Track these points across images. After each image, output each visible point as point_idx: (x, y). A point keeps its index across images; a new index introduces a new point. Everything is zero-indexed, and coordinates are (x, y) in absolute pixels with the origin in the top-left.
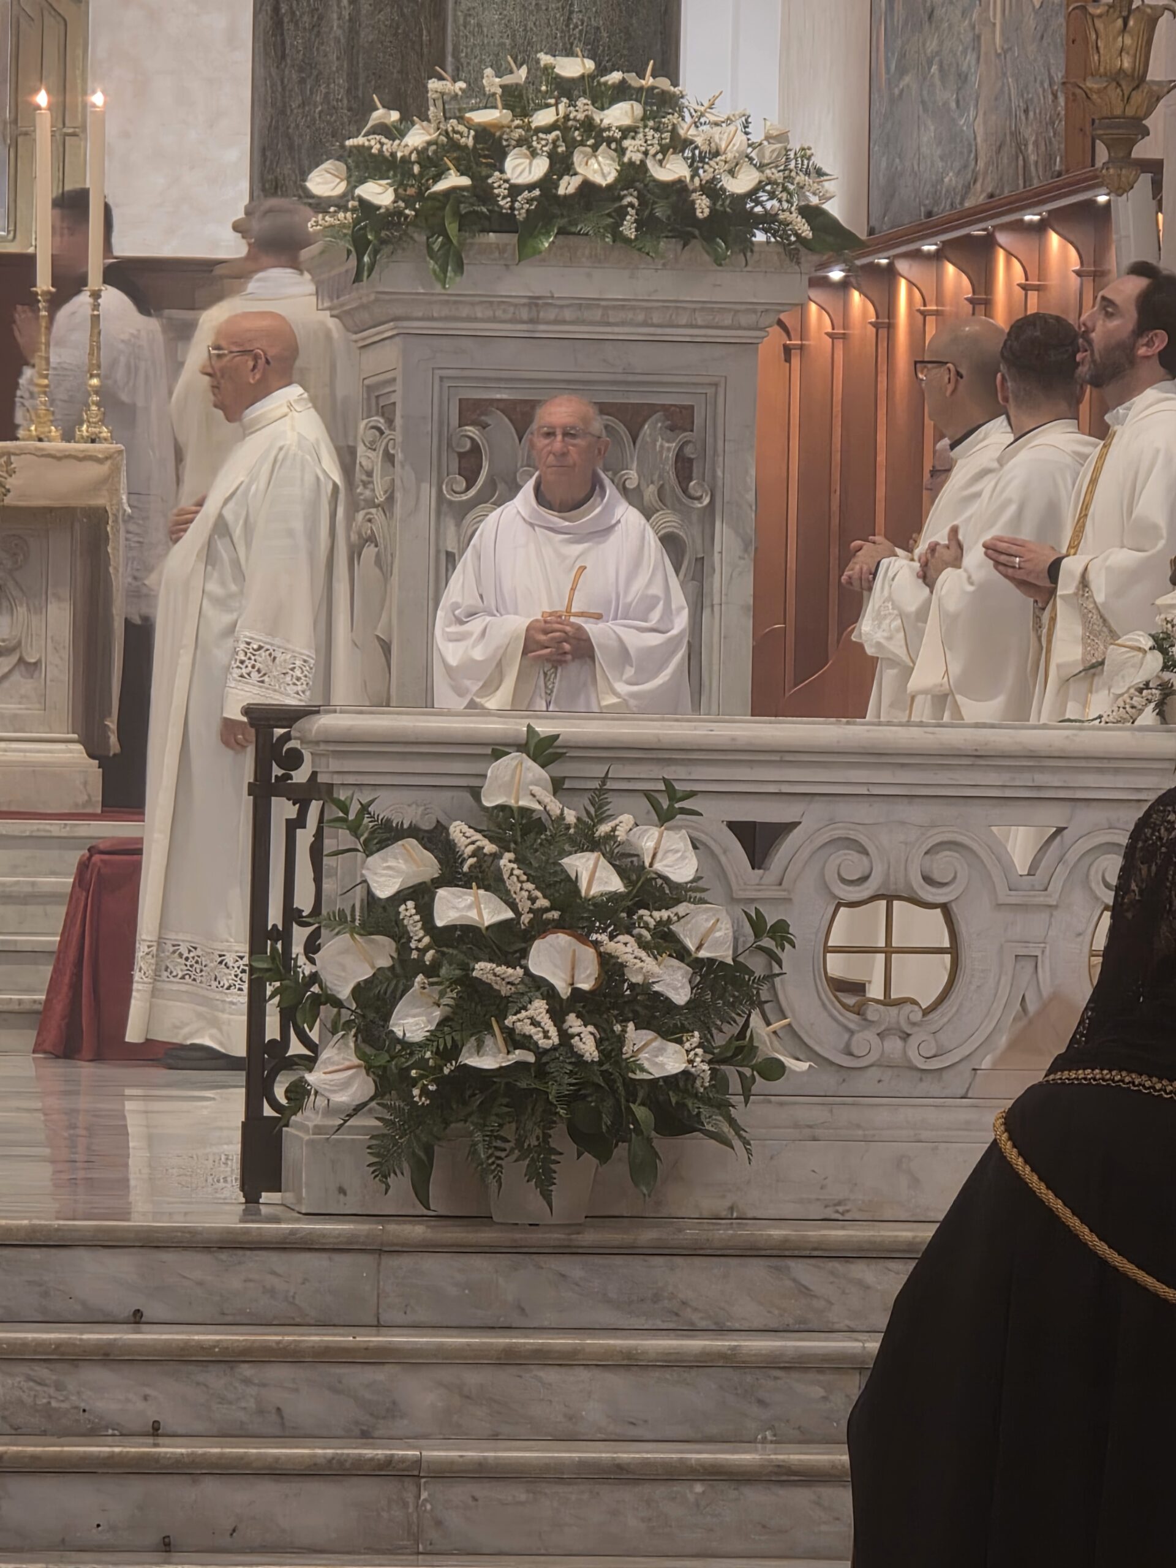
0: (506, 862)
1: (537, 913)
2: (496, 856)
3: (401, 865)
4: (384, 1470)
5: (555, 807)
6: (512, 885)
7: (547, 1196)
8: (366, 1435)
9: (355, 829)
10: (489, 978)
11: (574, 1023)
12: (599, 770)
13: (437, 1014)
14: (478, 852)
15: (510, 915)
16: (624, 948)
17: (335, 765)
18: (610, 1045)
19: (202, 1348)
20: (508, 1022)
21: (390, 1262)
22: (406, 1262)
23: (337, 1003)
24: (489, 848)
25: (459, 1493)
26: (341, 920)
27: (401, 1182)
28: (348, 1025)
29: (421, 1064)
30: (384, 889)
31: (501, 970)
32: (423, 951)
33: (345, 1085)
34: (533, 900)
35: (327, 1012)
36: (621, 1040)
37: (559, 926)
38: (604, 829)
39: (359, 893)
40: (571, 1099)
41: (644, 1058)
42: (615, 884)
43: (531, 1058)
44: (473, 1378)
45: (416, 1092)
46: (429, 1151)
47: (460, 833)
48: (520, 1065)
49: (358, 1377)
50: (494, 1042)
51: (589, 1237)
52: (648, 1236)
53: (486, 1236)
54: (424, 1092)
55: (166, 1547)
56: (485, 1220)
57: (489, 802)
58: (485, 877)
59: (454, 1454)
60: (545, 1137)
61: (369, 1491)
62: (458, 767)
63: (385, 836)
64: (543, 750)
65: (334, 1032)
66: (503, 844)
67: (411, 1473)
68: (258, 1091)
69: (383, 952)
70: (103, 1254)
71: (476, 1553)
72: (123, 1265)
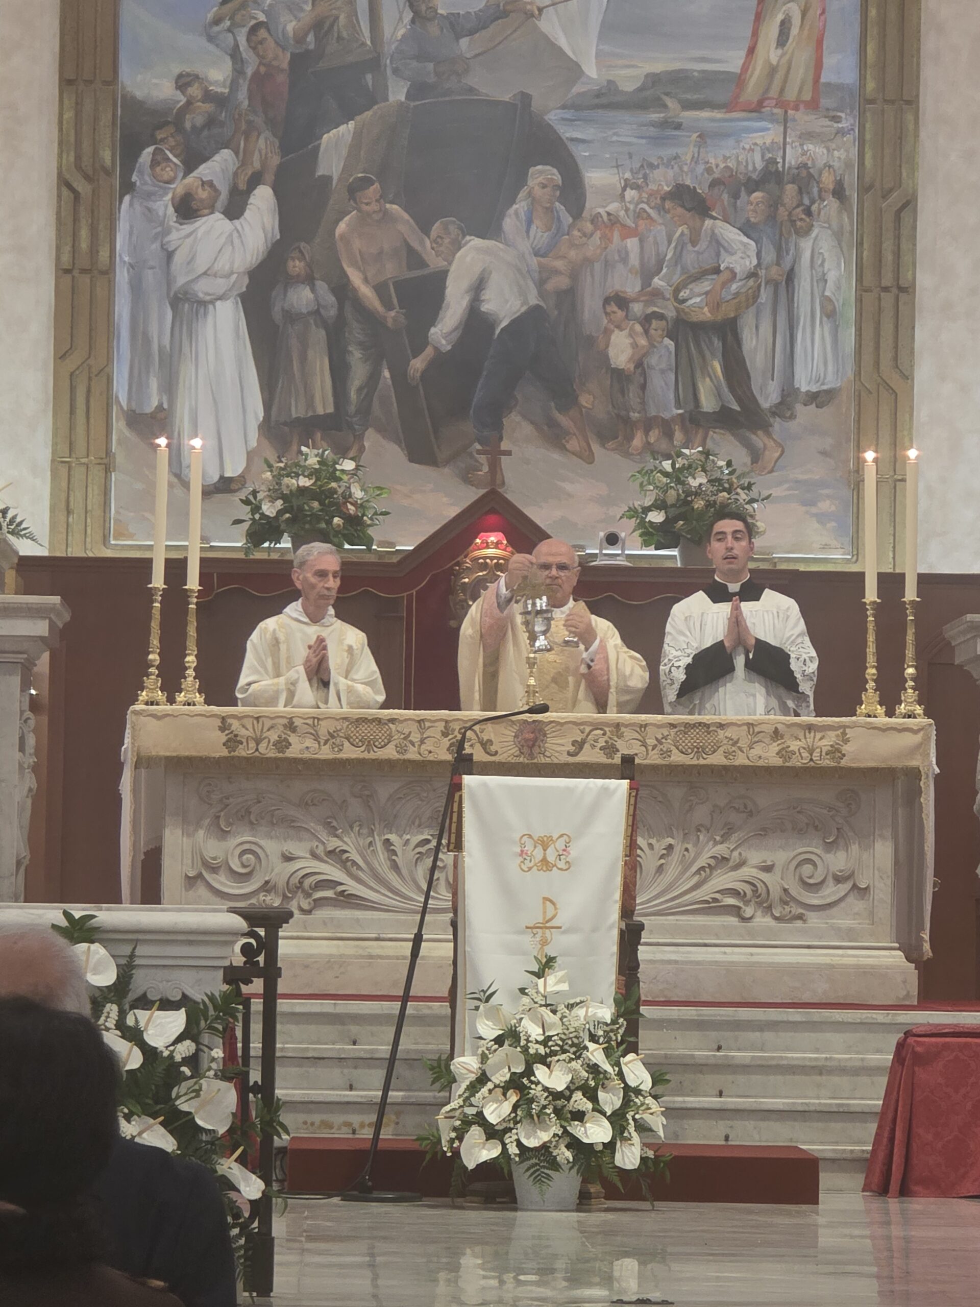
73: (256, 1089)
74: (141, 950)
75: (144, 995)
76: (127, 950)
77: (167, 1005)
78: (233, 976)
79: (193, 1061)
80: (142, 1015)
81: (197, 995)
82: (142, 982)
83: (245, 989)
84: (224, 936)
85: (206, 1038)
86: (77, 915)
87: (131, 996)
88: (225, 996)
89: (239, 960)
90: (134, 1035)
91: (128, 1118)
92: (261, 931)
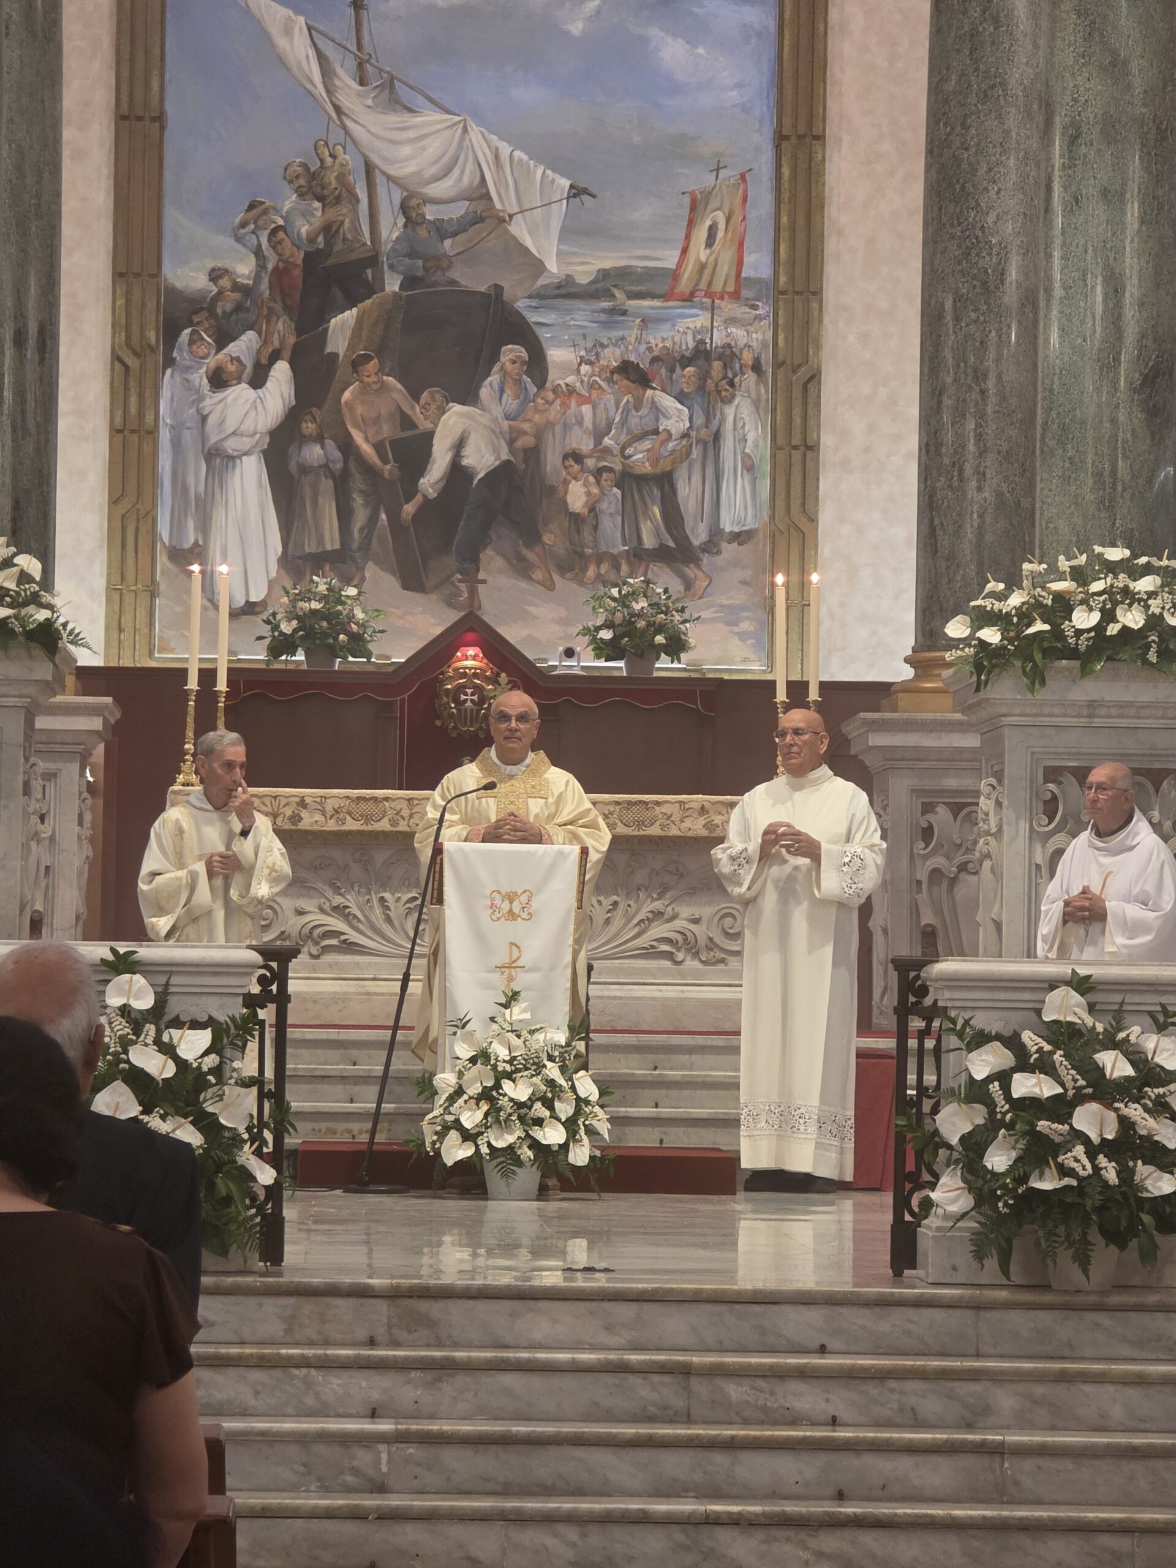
0: (1058, 1057)
1: (1078, 1089)
2: (1052, 1053)
3: (990, 1058)
4: (981, 1449)
5: (1089, 1021)
6: (1062, 1071)
7: (1086, 1272)
8: (970, 1426)
9: (960, 1035)
10: (1046, 1131)
11: (1102, 1160)
12: (1118, 998)
13: (1014, 1154)
14: (1040, 1050)
15: (1060, 1090)
16: (1134, 1111)
17: (947, 994)
18: (1127, 1175)
19: (863, 1369)
20: (1060, 1159)
21: (985, 1315)
22: (995, 1315)
23: (950, 1147)
24: (1047, 1047)
25: (1029, 1464)
26: (953, 1094)
27: (992, 1263)
28: (957, 1162)
29: (1004, 1187)
30: (980, 1074)
31: (1055, 1126)
32: (1004, 1114)
33: (954, 1201)
34: (1075, 1081)
35: (942, 1153)
36: (1133, 1171)
37: (1092, 1098)
38: (1121, 1035)
39: (964, 1077)
40: (1101, 1210)
41: (1148, 1183)
42: (1129, 1071)
43: (1074, 1183)
44: (1039, 1390)
45: (1000, 1204)
46: (1009, 1243)
47: (1029, 1038)
48: (1067, 1188)
49: (964, 1389)
50: (1051, 1172)
51: (1115, 1299)
52: (1152, 1299)
53: (1047, 1298)
54: (1006, 1204)
55: (841, 1496)
56: (1047, 1288)
57: (1047, 1018)
58: (1044, 1066)
59: (1025, 1439)
60: (1084, 1234)
61: (970, 1461)
62: (1027, 996)
63: (980, 1040)
64: (1082, 985)
65: (948, 1166)
66: (1057, 1046)
67: (998, 1451)
68: (901, 1204)
69: (978, 1115)
70: (802, 1309)
71: (1039, 1502)
72: (815, 1315)
73: (270, 1095)
74: (174, 980)
75: (178, 1017)
76: (162, 980)
77: (195, 1025)
78: (252, 1002)
79: (217, 1071)
80: (176, 1033)
81: (222, 1018)
82: (175, 1006)
83: (262, 1014)
84: (243, 969)
85: (228, 1053)
86: (122, 951)
87: (167, 1018)
88: (244, 1019)
89: (256, 989)
90: (168, 1050)
91: (163, 1118)
92: (274, 965)
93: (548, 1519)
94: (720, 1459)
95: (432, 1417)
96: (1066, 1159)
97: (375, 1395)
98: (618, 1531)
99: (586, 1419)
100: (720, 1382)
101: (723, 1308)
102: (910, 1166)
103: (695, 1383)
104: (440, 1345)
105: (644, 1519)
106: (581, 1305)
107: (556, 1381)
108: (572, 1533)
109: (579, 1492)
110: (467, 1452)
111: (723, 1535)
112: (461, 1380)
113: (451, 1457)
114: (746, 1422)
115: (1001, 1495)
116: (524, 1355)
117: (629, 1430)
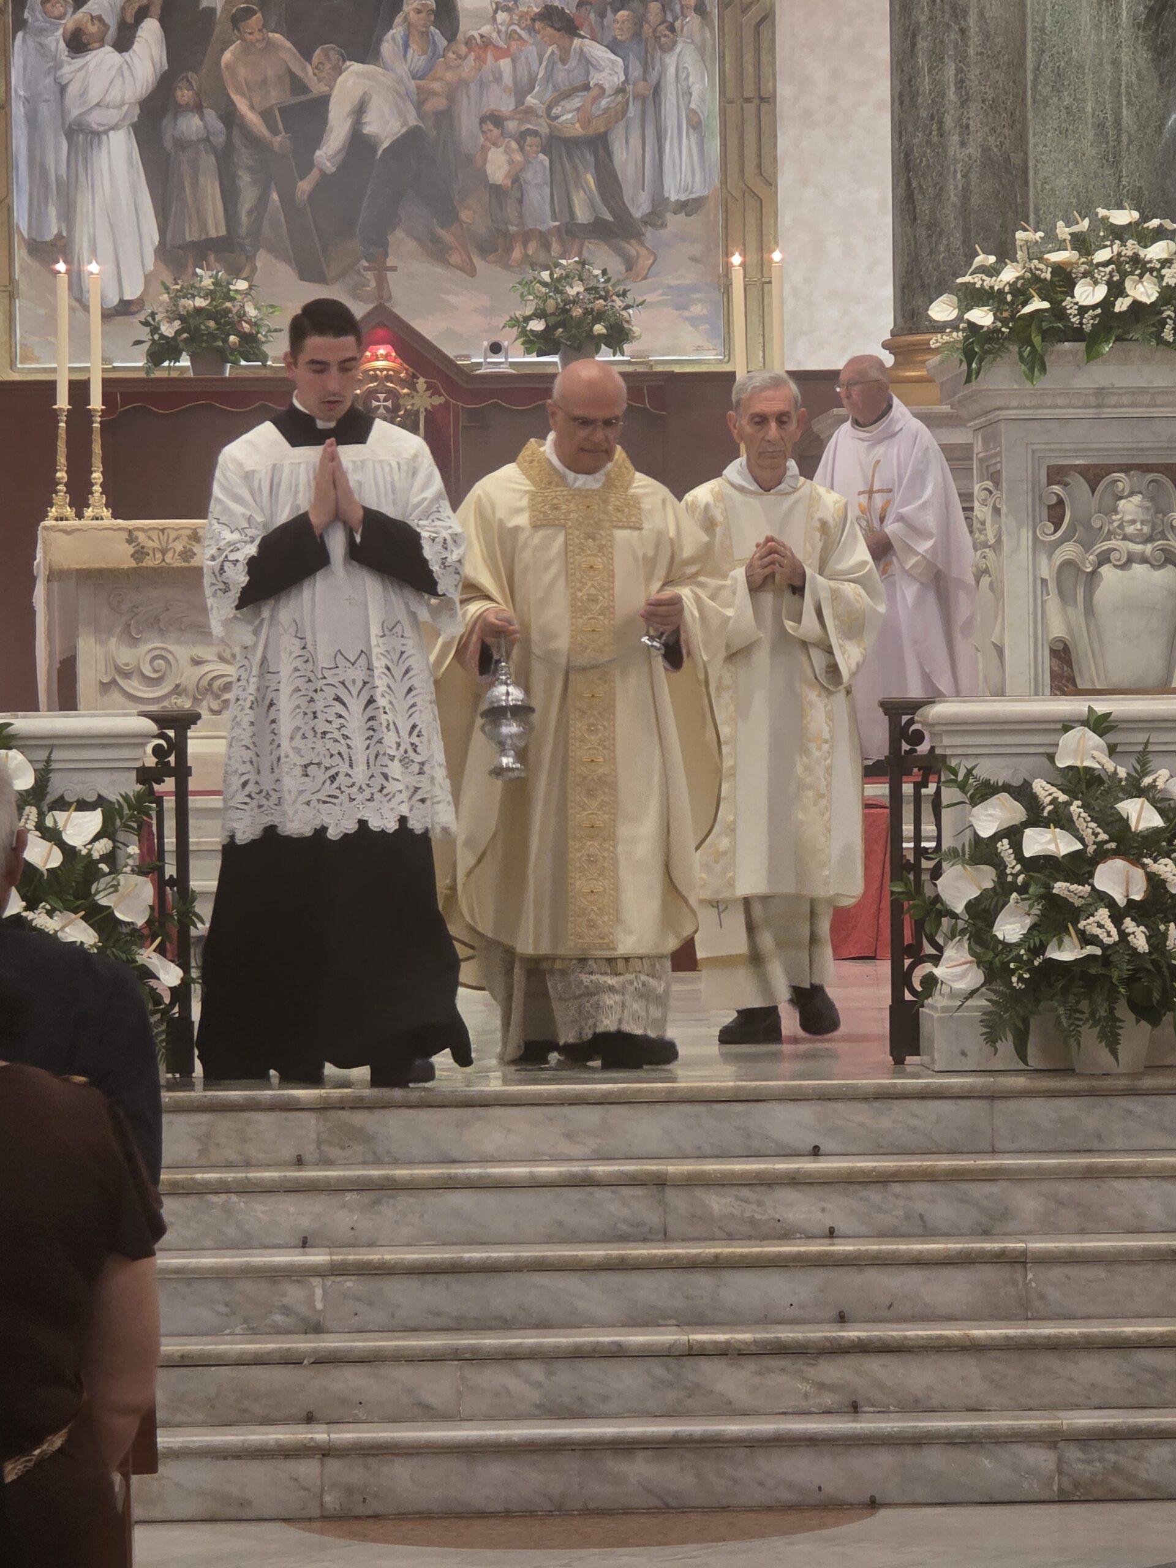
0: (1075, 808)
1: (1100, 844)
2: (1068, 804)
3: (998, 812)
4: (1000, 1258)
5: (1110, 766)
6: (1080, 824)
7: (1114, 1053)
8: (986, 1233)
9: (963, 787)
10: (1064, 894)
11: (1129, 925)
12: (1142, 738)
13: (1028, 921)
14: (1054, 801)
15: (1079, 846)
16: (1165, 868)
17: (946, 741)
18: (1157, 940)
19: (863, 1172)
20: (1081, 925)
21: (1000, 1105)
22: (1013, 1104)
23: (954, 916)
24: (1063, 798)
25: (1056, 1273)
26: (956, 855)
27: (1006, 1046)
28: (963, 932)
29: (1018, 958)
30: (985, 832)
31: (1074, 887)
32: (1016, 876)
33: (962, 976)
34: (1096, 835)
35: (946, 922)
36: (1165, 935)
37: (1116, 853)
38: (1147, 781)
39: (968, 834)
40: (1129, 981)
42: (1157, 821)
43: (1098, 951)
44: (1065, 1189)
45: (1014, 979)
46: (1025, 1022)
47: (1040, 787)
48: (1090, 957)
49: (978, 1191)
50: (1072, 940)
51: (1148, 1082)
53: (1071, 1083)
54: (1021, 979)
55: (842, 1318)
56: (1069, 1071)
57: (1061, 763)
58: (1060, 820)
59: (1050, 1245)
60: (1112, 1010)
61: (989, 1274)
62: (1037, 739)
63: (985, 791)
64: (1100, 725)
65: (953, 937)
66: (1073, 795)
67: (1020, 1260)
68: (901, 979)
69: (987, 877)
70: (790, 1106)
71: (1070, 1317)
72: (805, 1113)
73: (172, 882)
74: (57, 755)
75: (62, 797)
76: (43, 755)
77: (83, 806)
78: (146, 776)
79: (110, 858)
80: (60, 816)
81: (113, 796)
82: (58, 785)
83: (157, 788)
84: (135, 740)
85: (121, 836)
87: (49, 799)
88: (139, 796)
89: (151, 761)
90: (53, 836)
91: (50, 914)
92: (171, 733)
93: (509, 1357)
94: (703, 1280)
95: (372, 1244)
96: (1088, 925)
97: (306, 1223)
98: (589, 1368)
99: (549, 1240)
100: (699, 1193)
101: (701, 1109)
102: (908, 939)
103: (671, 1195)
104: (377, 1162)
105: (618, 1353)
106: (538, 1110)
107: (512, 1198)
108: (536, 1371)
109: (544, 1324)
110: (413, 1284)
111: (708, 1368)
112: (403, 1201)
113: (396, 1290)
114: (730, 1237)
115: (1025, 1311)
116: (474, 1170)
117: (597, 1252)
